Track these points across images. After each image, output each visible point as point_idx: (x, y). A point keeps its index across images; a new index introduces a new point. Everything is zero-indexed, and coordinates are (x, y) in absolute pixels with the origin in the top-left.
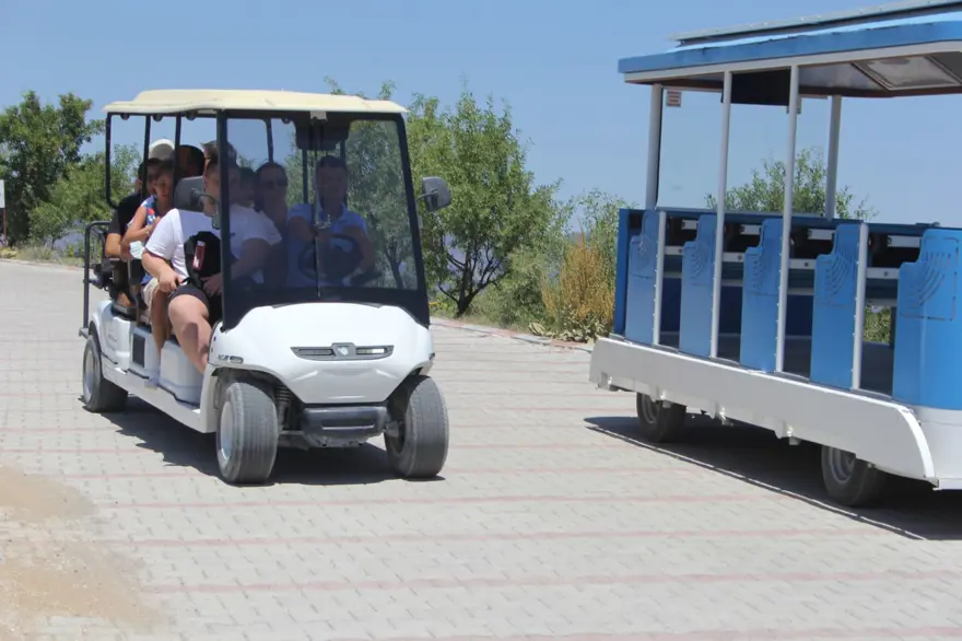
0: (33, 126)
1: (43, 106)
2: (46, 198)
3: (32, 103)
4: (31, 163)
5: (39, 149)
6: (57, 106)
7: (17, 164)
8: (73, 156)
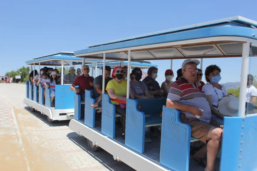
0: (24, 70)
1: (25, 68)
2: (25, 77)
3: (24, 67)
4: (24, 74)
5: (24, 72)
6: (27, 68)
7: (22, 74)
8: (28, 73)
